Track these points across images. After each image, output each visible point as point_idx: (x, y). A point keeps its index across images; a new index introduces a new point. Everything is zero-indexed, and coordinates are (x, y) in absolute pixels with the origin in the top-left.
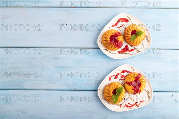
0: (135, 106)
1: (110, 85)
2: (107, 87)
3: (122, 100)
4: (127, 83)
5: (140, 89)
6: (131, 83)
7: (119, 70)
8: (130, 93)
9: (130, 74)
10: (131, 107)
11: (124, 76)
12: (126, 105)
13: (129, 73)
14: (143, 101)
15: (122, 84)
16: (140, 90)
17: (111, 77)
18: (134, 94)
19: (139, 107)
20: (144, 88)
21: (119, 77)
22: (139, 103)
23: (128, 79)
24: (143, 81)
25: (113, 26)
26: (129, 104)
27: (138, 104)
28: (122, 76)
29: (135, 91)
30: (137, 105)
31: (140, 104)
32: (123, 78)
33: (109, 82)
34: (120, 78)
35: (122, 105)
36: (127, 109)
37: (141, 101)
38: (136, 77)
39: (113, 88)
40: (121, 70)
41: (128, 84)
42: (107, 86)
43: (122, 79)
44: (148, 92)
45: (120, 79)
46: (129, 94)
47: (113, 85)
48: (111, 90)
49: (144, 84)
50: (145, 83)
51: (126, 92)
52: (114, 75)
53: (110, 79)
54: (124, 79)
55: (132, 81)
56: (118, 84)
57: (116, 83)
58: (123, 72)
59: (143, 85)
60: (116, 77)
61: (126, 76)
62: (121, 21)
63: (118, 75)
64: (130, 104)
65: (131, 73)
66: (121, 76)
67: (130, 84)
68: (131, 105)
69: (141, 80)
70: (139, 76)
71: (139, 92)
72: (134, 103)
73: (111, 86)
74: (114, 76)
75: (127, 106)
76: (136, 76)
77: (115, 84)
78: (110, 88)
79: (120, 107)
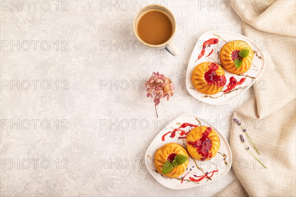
0: (205, 179)
1: (163, 148)
2: (160, 152)
3: (183, 170)
4: (190, 143)
5: (210, 152)
6: (196, 142)
7: (177, 124)
8: (197, 159)
9: (194, 129)
10: (199, 180)
11: (186, 132)
12: (190, 178)
13: (193, 127)
14: (217, 171)
15: (184, 146)
16: (211, 154)
17: (165, 135)
18: (202, 159)
19: (211, 180)
20: (218, 150)
21: (178, 134)
22: (212, 173)
23: (191, 136)
24: (215, 138)
25: (199, 58)
26: (195, 176)
27: (209, 175)
28: (183, 133)
29: (203, 155)
30: (209, 178)
31: (212, 175)
32: (184, 136)
33: (163, 143)
34: (180, 136)
35: (185, 179)
36: (192, 184)
37: (215, 171)
38: (203, 134)
39: (168, 153)
40: (180, 124)
41: (191, 146)
42: (160, 150)
43: (183, 138)
44: (224, 155)
45: (179, 138)
46: (195, 161)
47: (167, 148)
48: (165, 156)
49: (216, 143)
50: (217, 141)
51: (190, 158)
52: (170, 132)
53: (163, 139)
54: (185, 138)
55: (197, 140)
56: (177, 145)
57: (173, 145)
58: (184, 126)
59: (215, 145)
60: (173, 135)
61: (188, 133)
62: (208, 45)
63: (176, 132)
64: (197, 176)
65: (196, 126)
66: (180, 132)
67: (193, 144)
68: (199, 178)
69: (211, 137)
70: (208, 131)
71: (210, 157)
72: (204, 174)
73: (166, 150)
74: (170, 134)
75: (193, 180)
76: (203, 131)
77: (171, 147)
78: (163, 153)
79: (182, 182)
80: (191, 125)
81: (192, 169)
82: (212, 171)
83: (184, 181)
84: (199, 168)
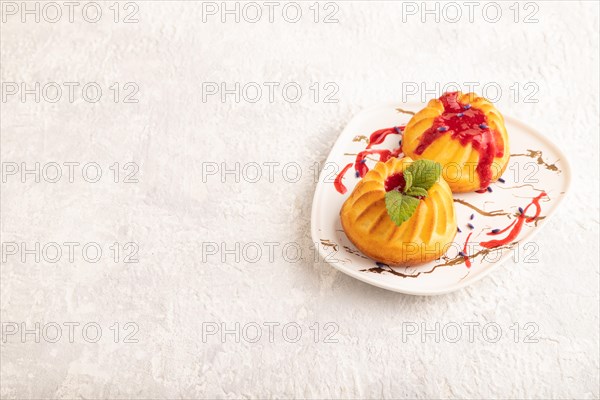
0: (526, 227)
7: (355, 141)
10: (511, 237)
11: (393, 152)
12: (482, 244)
14: (544, 194)
21: (373, 163)
22: (534, 207)
26: (495, 232)
27: (531, 212)
28: (385, 156)
30: (534, 218)
31: (539, 209)
37: (539, 197)
40: (363, 137)
58: (377, 137)
64: (499, 229)
66: (378, 157)
68: (509, 231)
72: (514, 219)
75: (493, 244)
79: (468, 265)
80: (395, 131)
81: (472, 222)
82: (530, 201)
83: (471, 260)
84: (489, 214)
